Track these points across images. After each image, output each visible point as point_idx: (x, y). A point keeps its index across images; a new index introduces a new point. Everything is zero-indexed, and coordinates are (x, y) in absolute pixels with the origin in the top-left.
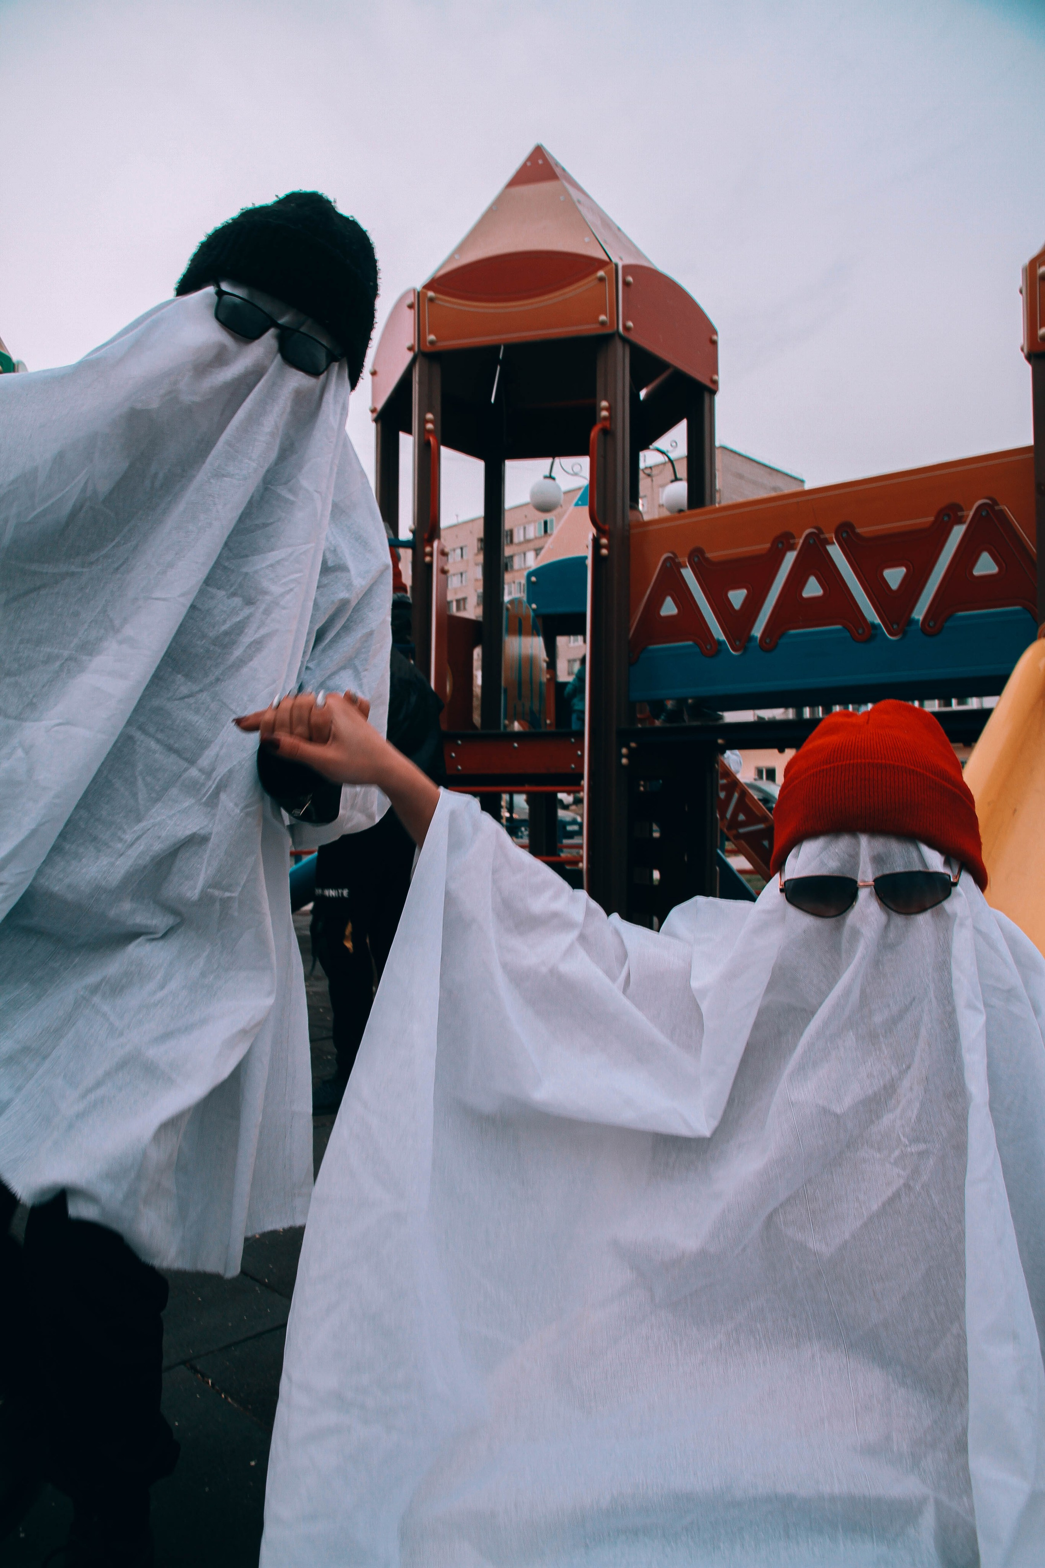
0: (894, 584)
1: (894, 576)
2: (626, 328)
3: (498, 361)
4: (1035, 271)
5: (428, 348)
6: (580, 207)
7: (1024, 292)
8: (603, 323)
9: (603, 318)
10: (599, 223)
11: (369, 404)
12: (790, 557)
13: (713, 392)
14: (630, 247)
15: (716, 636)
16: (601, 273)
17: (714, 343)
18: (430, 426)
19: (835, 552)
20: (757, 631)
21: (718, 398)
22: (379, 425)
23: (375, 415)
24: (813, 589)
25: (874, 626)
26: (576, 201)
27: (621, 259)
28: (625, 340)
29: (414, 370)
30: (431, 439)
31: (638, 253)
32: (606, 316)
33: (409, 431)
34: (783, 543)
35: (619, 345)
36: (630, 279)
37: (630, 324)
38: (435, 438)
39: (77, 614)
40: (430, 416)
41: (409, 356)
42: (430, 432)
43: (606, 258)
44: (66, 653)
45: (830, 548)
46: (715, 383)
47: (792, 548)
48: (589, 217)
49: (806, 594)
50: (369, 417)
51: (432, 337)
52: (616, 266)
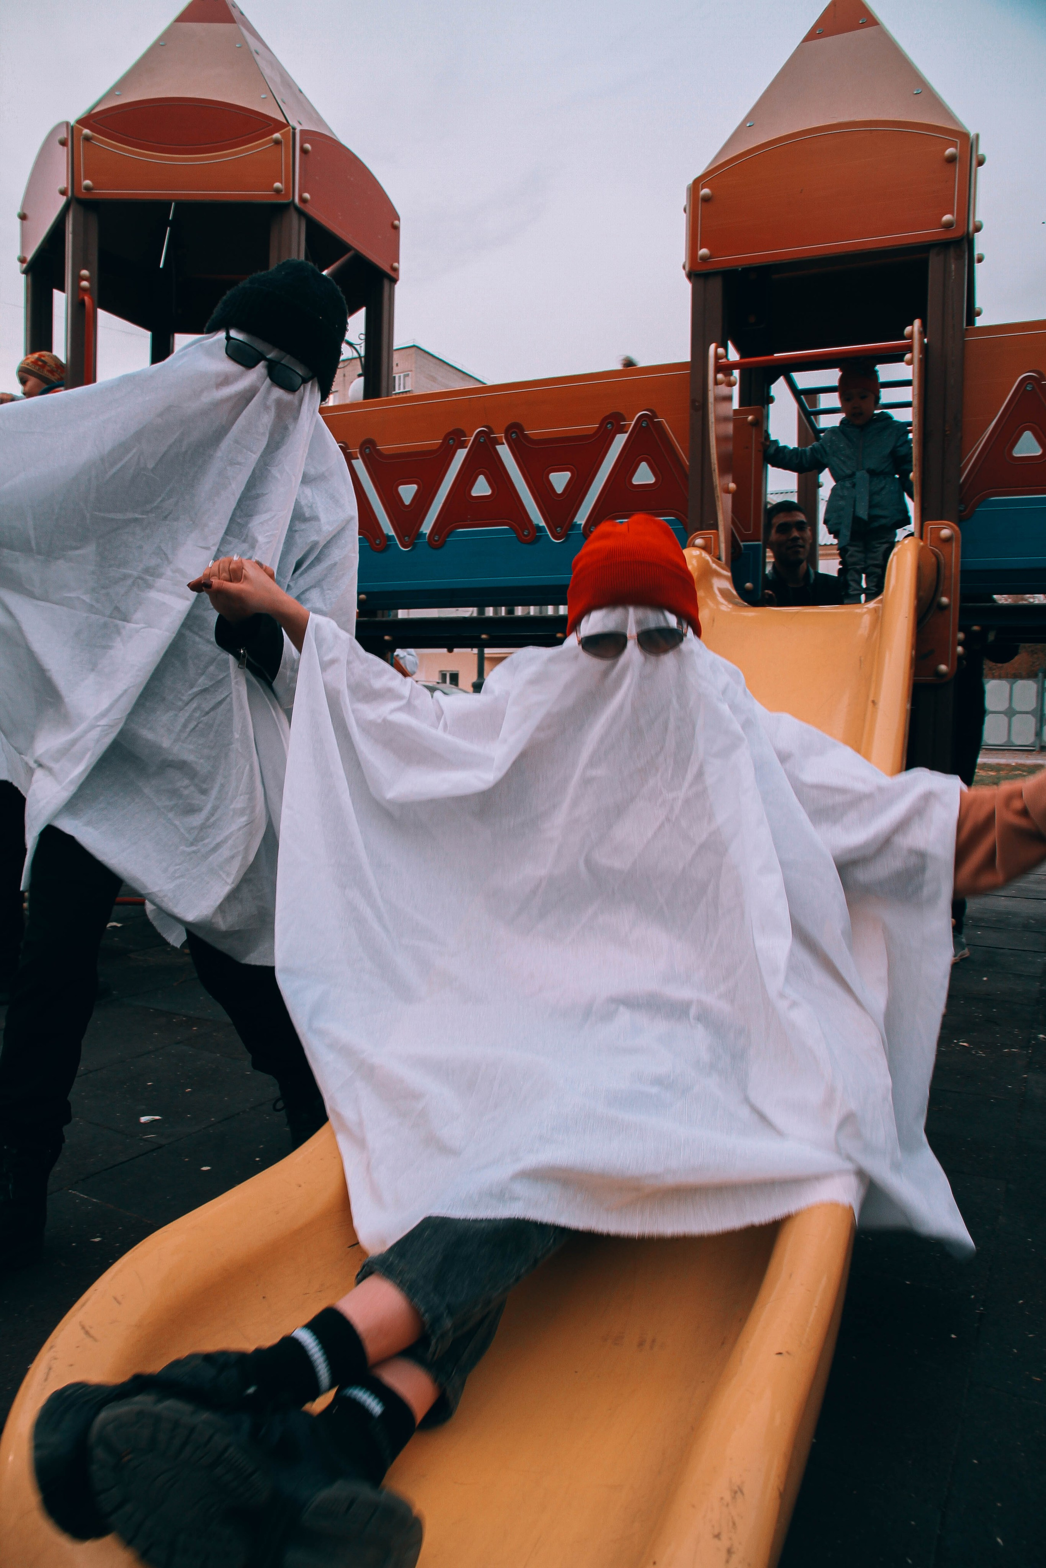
0: (559, 487)
1: (560, 480)
2: (303, 200)
3: (167, 223)
4: (698, 193)
5: (83, 195)
6: (258, 58)
7: (687, 210)
8: (278, 191)
9: (277, 185)
10: (278, 80)
11: (17, 252)
12: (461, 455)
13: (394, 281)
14: (313, 114)
15: (385, 532)
16: (277, 135)
17: (396, 228)
18: (85, 284)
19: (504, 451)
20: (426, 528)
21: (398, 288)
22: (30, 278)
23: (25, 265)
24: (481, 488)
25: (539, 529)
26: (254, 52)
27: (298, 122)
28: (301, 213)
29: (67, 218)
30: (86, 298)
31: (320, 121)
32: (282, 183)
33: (62, 289)
34: (455, 439)
35: (294, 217)
36: (308, 146)
37: (307, 195)
38: (91, 298)
39: (141, 547)
40: (85, 272)
41: (63, 200)
42: (84, 290)
43: (285, 121)
44: (135, 574)
45: (498, 447)
46: (396, 270)
47: (462, 445)
48: (267, 71)
49: (475, 493)
50: (18, 267)
51: (88, 182)
52: (294, 129)
